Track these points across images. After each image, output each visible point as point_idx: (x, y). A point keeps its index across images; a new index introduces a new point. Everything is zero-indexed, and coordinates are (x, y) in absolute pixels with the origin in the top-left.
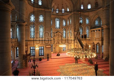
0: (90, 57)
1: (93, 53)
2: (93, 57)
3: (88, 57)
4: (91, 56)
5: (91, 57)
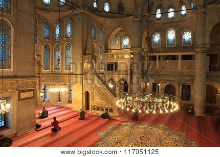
0: (167, 111)
1: (172, 103)
2: (172, 111)
3: (161, 112)
4: (168, 109)
5: (169, 111)
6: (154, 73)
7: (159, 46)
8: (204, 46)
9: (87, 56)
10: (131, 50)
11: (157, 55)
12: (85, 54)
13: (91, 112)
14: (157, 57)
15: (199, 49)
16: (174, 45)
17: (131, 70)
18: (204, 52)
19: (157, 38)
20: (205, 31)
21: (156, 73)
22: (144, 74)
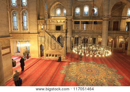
6: (78, 32)
7: (79, 15)
8: (108, 17)
9: (40, 21)
10: (66, 17)
11: (80, 21)
12: (39, 19)
13: (45, 58)
14: (80, 22)
15: (106, 19)
16: (88, 15)
17: (66, 30)
18: (108, 20)
19: (78, 11)
20: (109, 9)
21: (79, 31)
22: (73, 32)
